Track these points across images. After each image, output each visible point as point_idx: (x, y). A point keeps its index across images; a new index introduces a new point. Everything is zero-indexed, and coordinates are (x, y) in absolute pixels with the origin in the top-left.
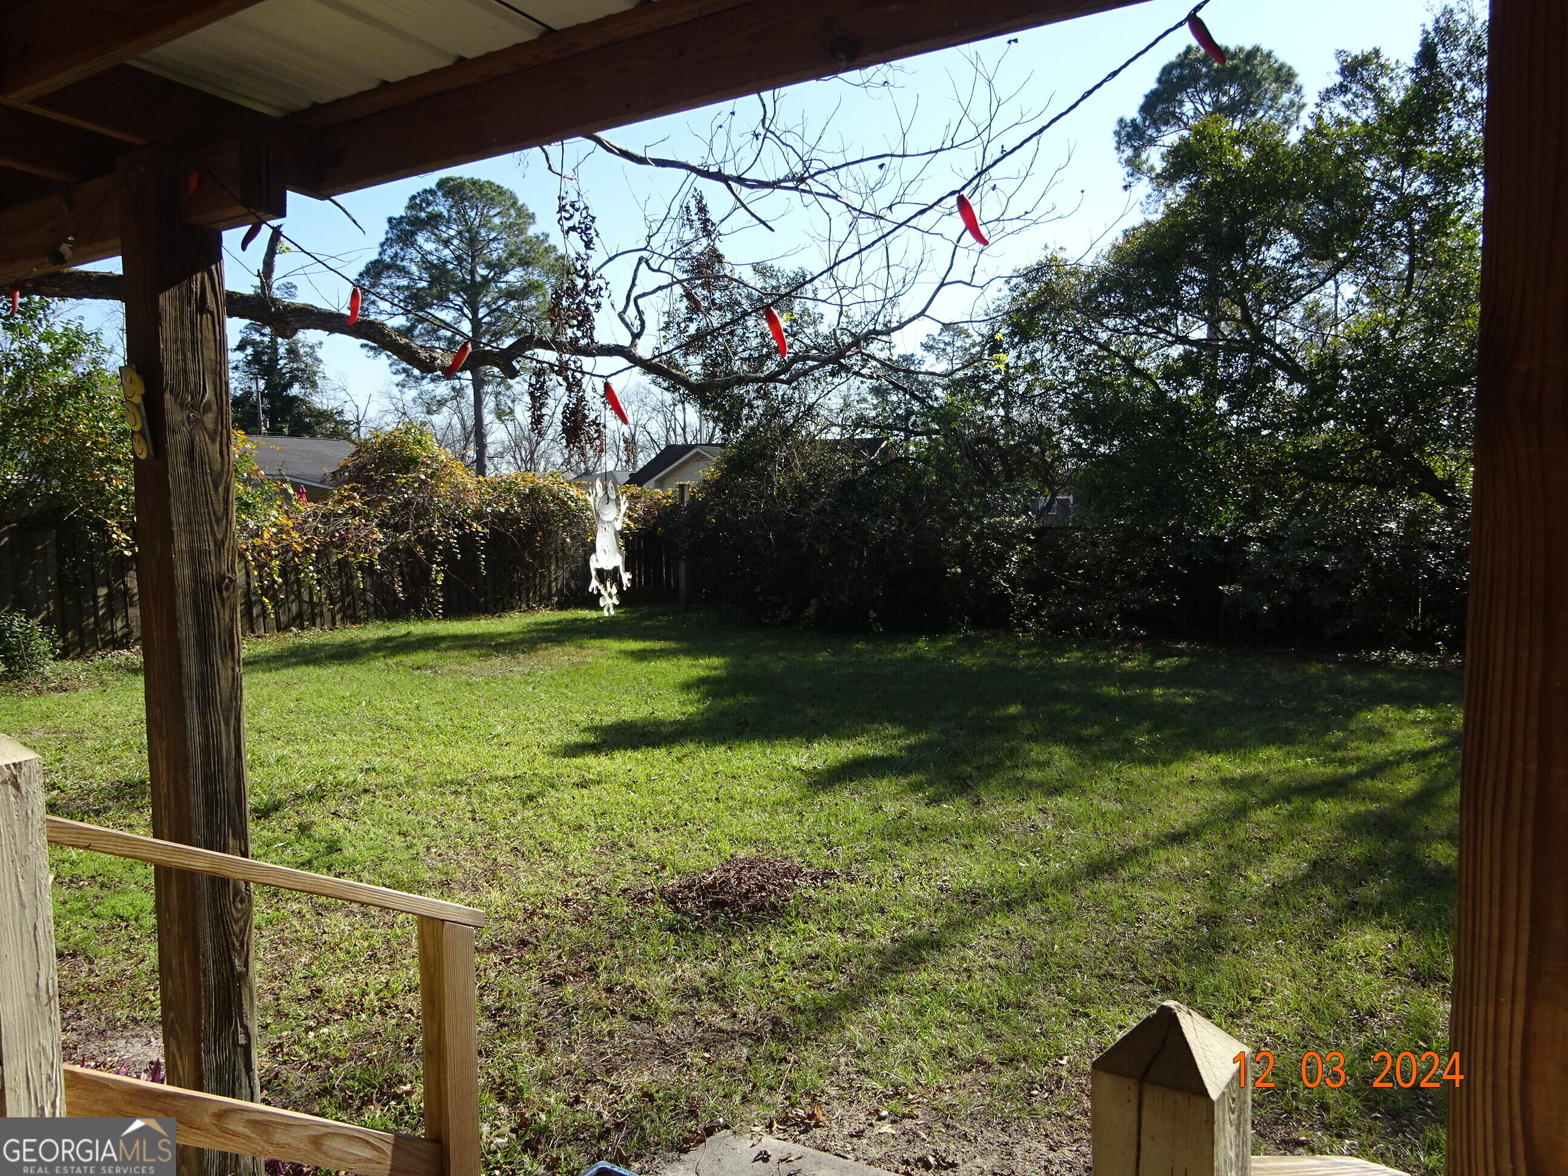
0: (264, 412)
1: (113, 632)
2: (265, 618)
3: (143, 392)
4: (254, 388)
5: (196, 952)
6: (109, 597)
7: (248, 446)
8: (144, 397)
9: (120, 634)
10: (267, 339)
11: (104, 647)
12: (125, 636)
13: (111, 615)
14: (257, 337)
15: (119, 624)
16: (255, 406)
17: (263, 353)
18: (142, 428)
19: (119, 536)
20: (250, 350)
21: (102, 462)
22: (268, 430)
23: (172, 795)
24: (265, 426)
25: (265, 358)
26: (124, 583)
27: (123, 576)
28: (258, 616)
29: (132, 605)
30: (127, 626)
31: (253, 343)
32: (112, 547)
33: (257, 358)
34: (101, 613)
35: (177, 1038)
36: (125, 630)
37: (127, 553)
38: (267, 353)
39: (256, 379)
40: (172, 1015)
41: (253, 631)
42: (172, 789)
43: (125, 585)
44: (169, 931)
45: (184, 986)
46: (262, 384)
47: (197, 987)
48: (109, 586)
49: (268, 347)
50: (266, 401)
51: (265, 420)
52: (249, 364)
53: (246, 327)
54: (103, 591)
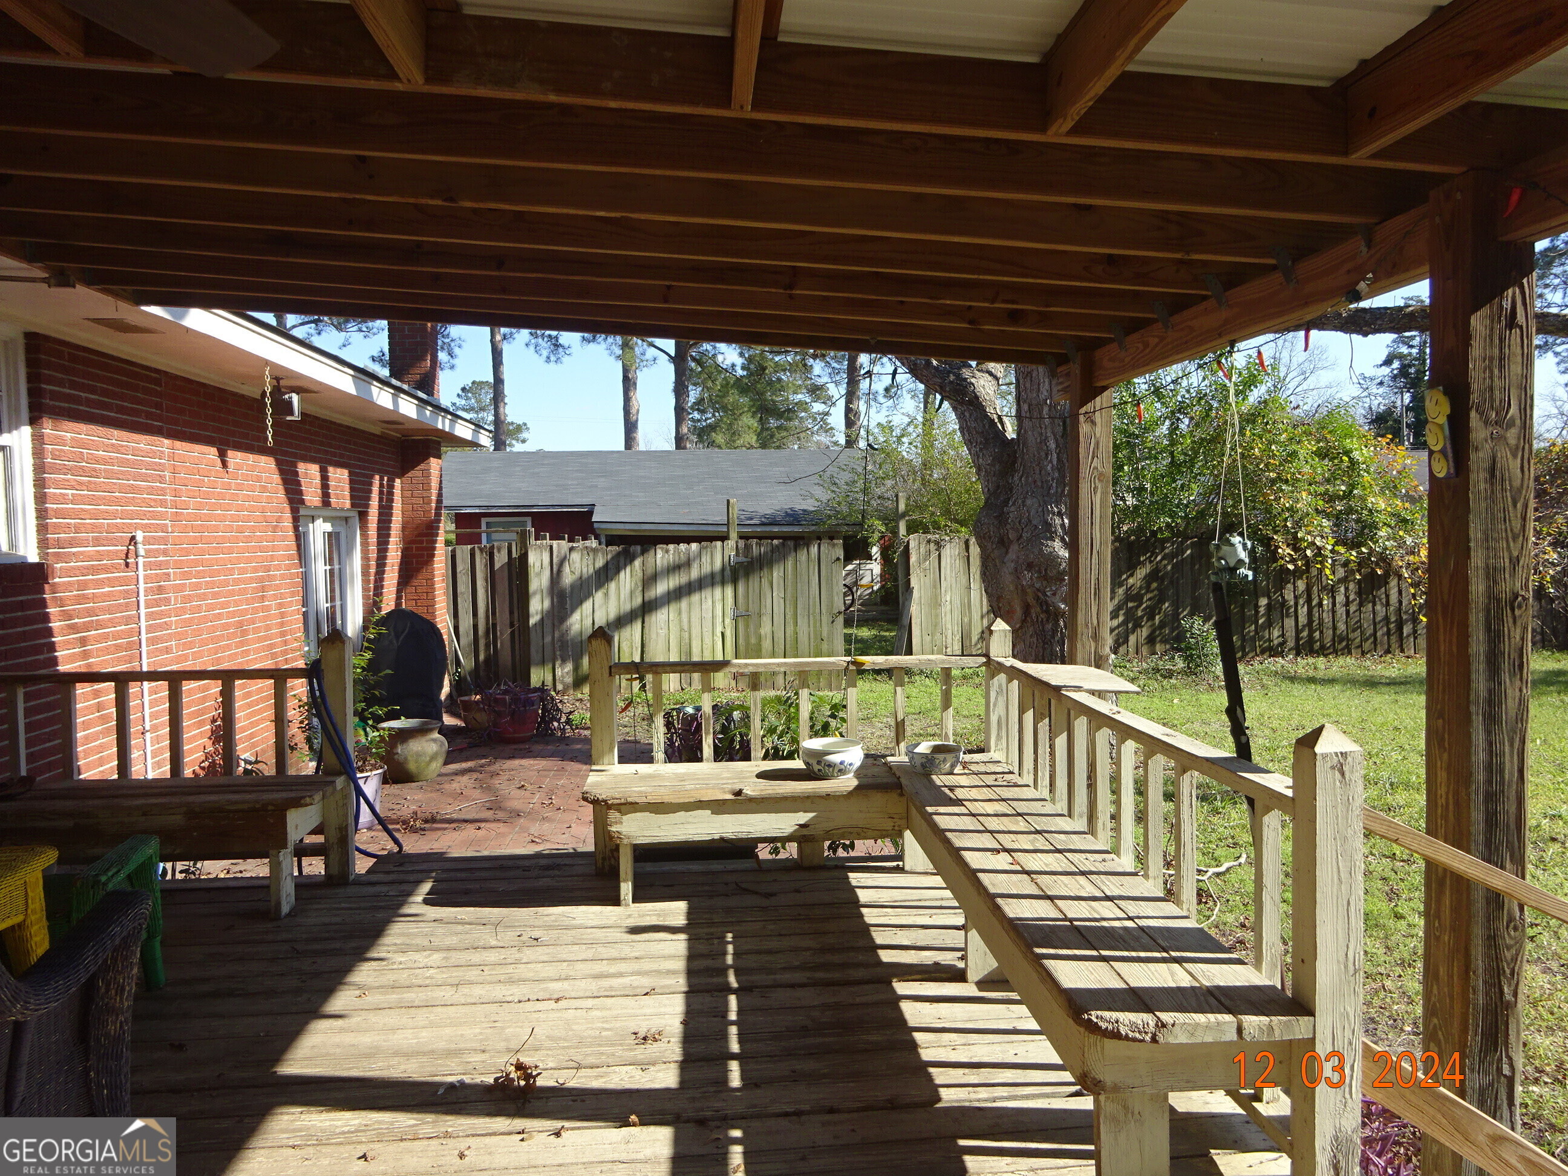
0: (1408, 426)
1: (1270, 640)
2: (1415, 638)
3: (1448, 412)
4: (1399, 403)
5: (1467, 969)
6: (1269, 607)
7: (1408, 462)
8: (1450, 418)
9: (1276, 642)
10: (1415, 351)
11: (1263, 652)
12: (1282, 644)
13: (1269, 624)
14: (1404, 350)
15: (1276, 633)
16: (1398, 422)
17: (1410, 366)
18: (1444, 447)
19: (1284, 550)
20: (1396, 364)
21: (1273, 482)
22: (1411, 444)
23: (1451, 807)
24: (1409, 440)
25: (1412, 370)
26: (1281, 595)
27: (1282, 588)
28: (1408, 636)
29: (1288, 616)
30: (1283, 635)
31: (1401, 357)
32: (1275, 560)
33: (1403, 371)
34: (1260, 622)
35: (1439, 1045)
36: (1281, 640)
37: (1291, 567)
38: (1414, 365)
39: (1402, 393)
40: (1435, 1021)
41: (1402, 651)
42: (1451, 801)
43: (1283, 598)
44: (1438, 939)
45: (1451, 997)
46: (1407, 398)
47: (1466, 1002)
48: (1269, 598)
49: (1415, 359)
50: (1410, 414)
51: (1408, 435)
52: (1394, 378)
53: (1394, 341)
54: (1263, 602)
